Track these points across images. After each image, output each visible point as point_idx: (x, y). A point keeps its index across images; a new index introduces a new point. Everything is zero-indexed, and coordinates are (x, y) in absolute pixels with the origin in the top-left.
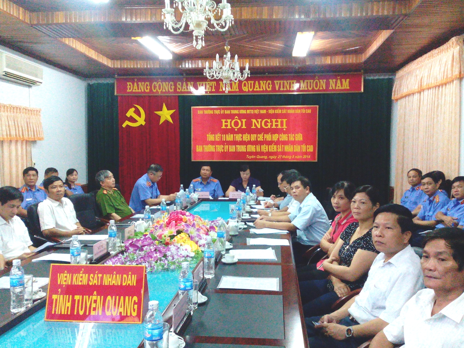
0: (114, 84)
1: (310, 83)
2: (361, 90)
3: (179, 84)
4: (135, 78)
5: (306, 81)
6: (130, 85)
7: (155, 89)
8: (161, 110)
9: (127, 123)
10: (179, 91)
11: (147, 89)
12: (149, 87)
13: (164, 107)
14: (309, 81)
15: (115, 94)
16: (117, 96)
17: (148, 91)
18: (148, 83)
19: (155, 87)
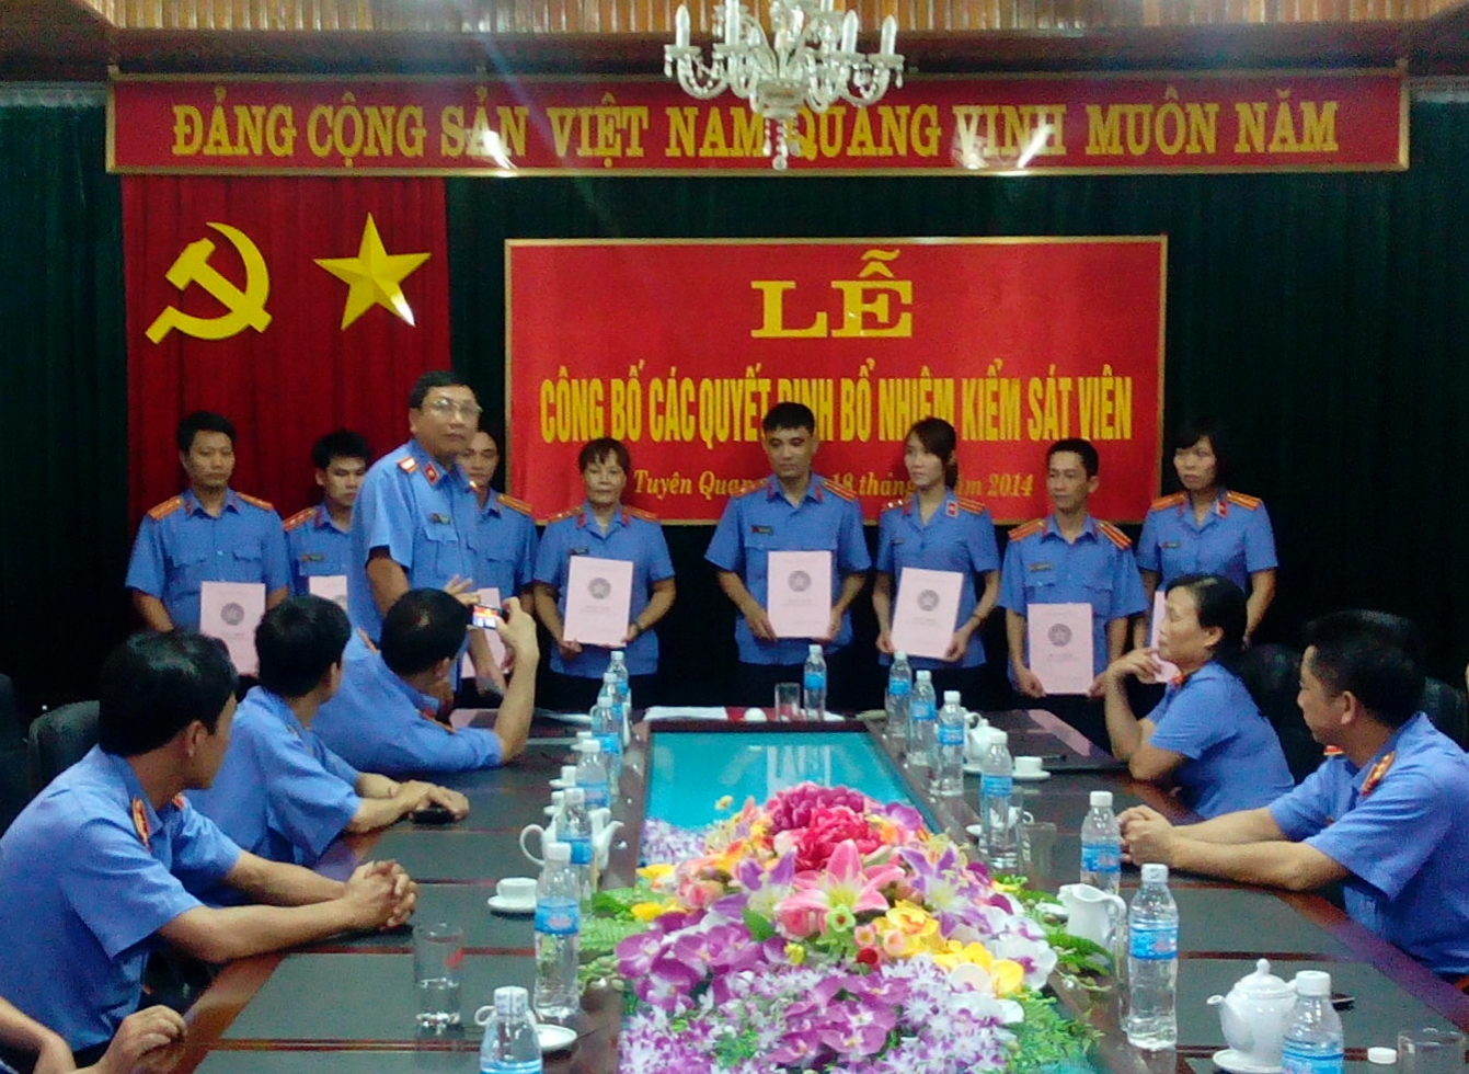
0: (101, 112)
1: (1139, 117)
2: (1394, 156)
3: (453, 119)
4: (213, 84)
5: (1115, 111)
6: (189, 120)
7: (321, 142)
8: (352, 250)
9: (171, 320)
10: (454, 153)
11: (280, 141)
12: (289, 133)
13: (372, 236)
14: (1131, 110)
15: (110, 164)
16: (116, 177)
17: (287, 149)
18: (288, 112)
19: (324, 131)
